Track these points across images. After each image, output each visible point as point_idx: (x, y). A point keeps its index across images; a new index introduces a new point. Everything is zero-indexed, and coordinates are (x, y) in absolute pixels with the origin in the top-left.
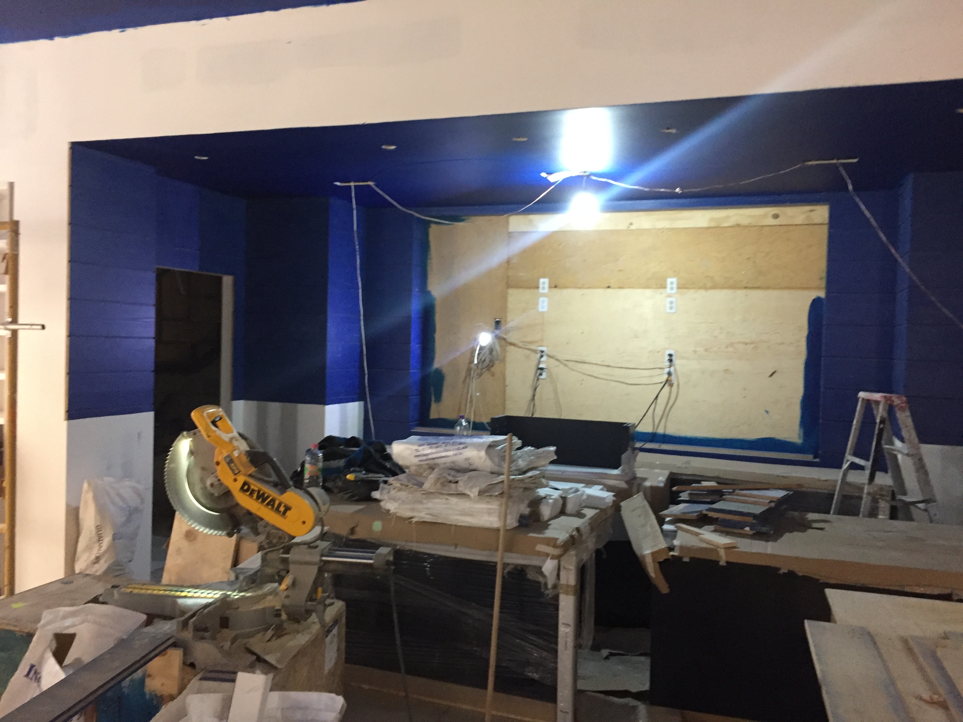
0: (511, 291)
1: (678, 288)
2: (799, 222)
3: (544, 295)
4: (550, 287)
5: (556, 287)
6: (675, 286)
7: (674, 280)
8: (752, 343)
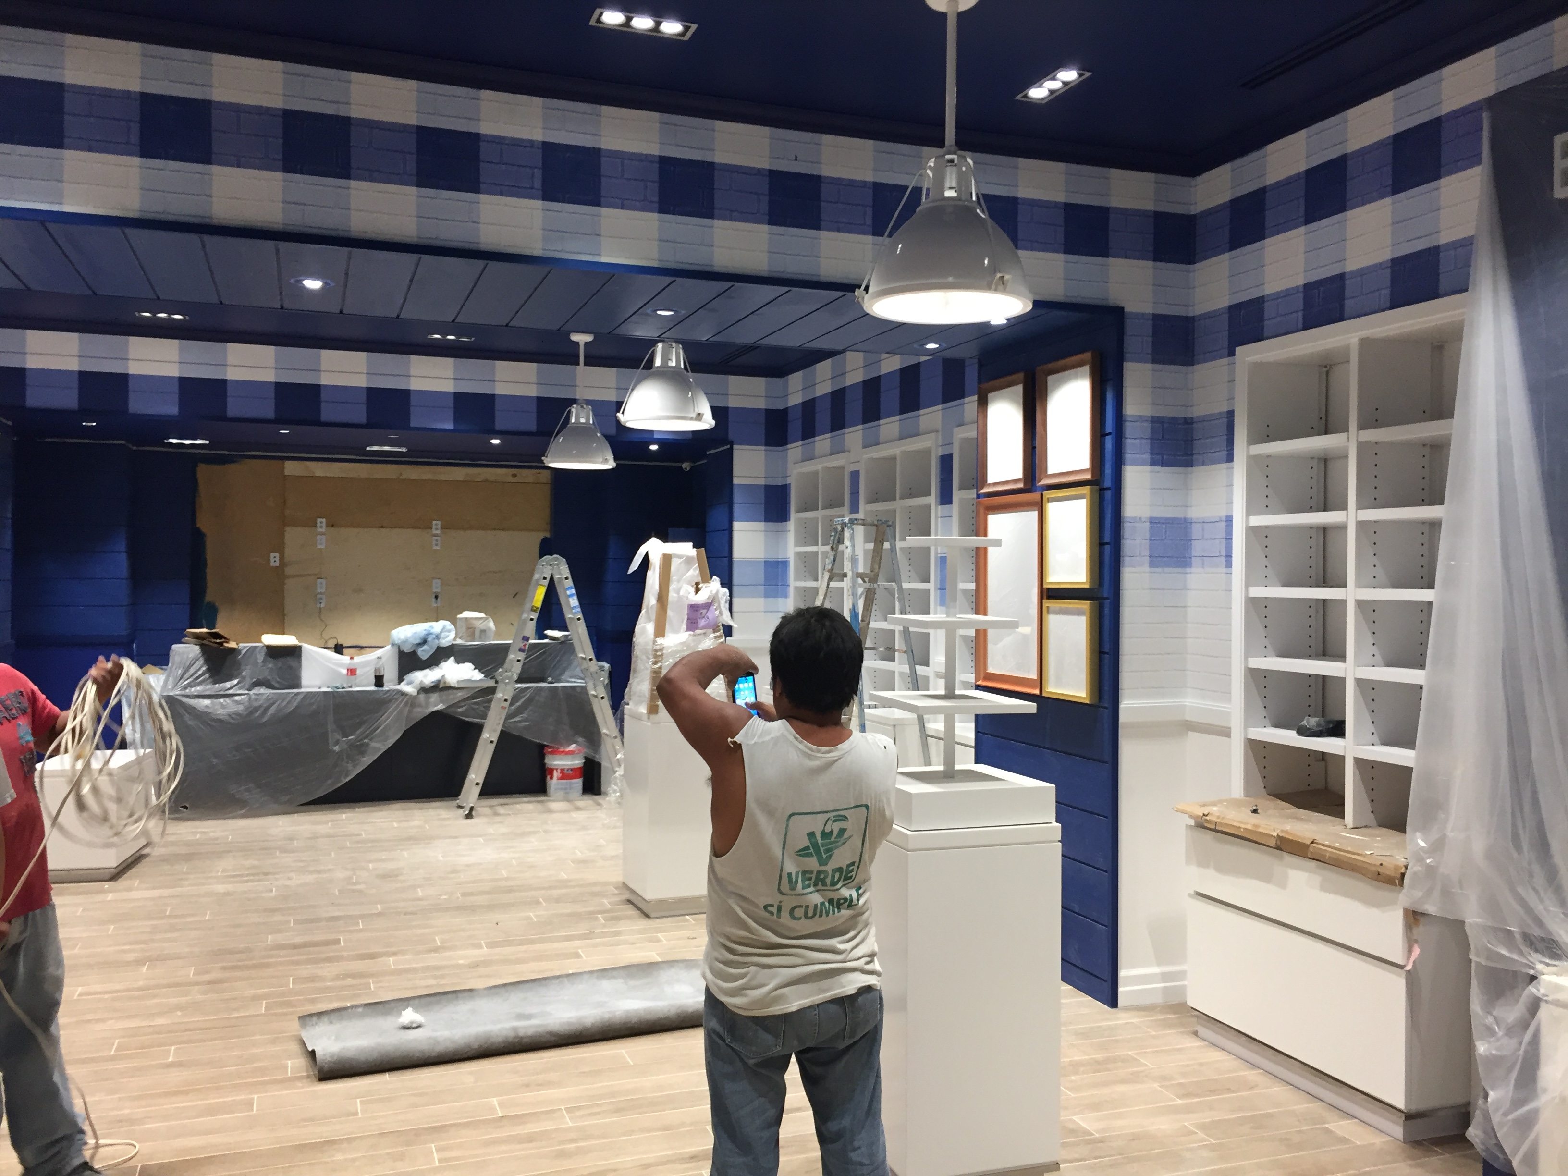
0: (288, 529)
1: (442, 528)
2: (531, 481)
3: (322, 534)
4: (327, 526)
5: (333, 526)
6: (439, 527)
7: (439, 522)
8: (500, 572)
